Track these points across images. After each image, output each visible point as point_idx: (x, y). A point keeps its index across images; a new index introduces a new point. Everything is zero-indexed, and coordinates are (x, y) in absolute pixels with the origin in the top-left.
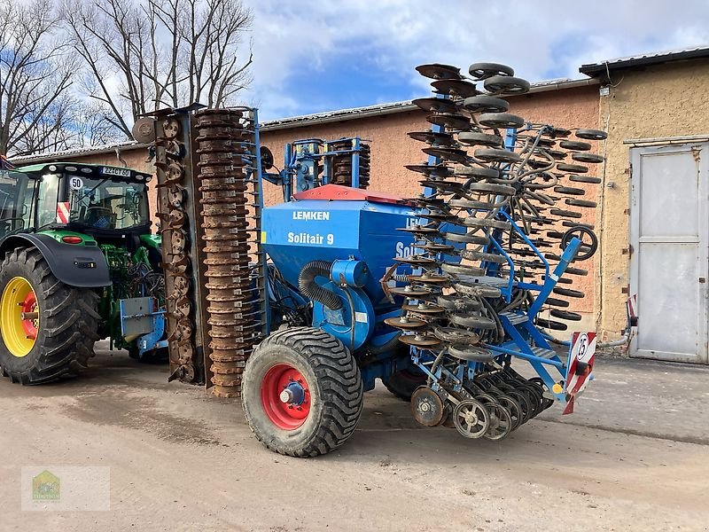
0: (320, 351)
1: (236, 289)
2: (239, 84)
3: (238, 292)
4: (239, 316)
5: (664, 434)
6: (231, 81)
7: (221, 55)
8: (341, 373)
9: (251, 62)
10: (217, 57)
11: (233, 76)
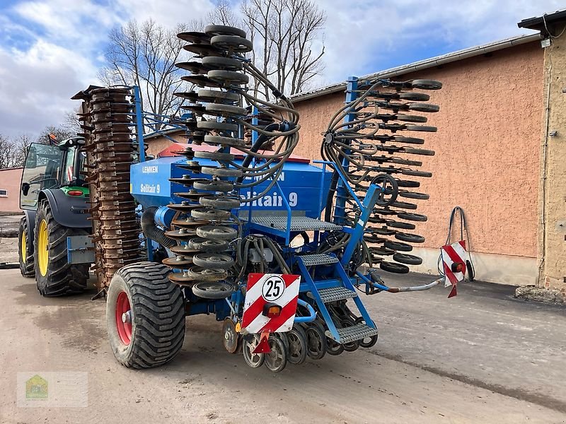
0: (140, 282)
1: (118, 229)
2: (314, 71)
3: (119, 232)
4: (121, 251)
5: (493, 383)
6: (308, 69)
7: (302, 50)
8: (154, 302)
9: (323, 53)
10: (298, 51)
11: (309, 65)
